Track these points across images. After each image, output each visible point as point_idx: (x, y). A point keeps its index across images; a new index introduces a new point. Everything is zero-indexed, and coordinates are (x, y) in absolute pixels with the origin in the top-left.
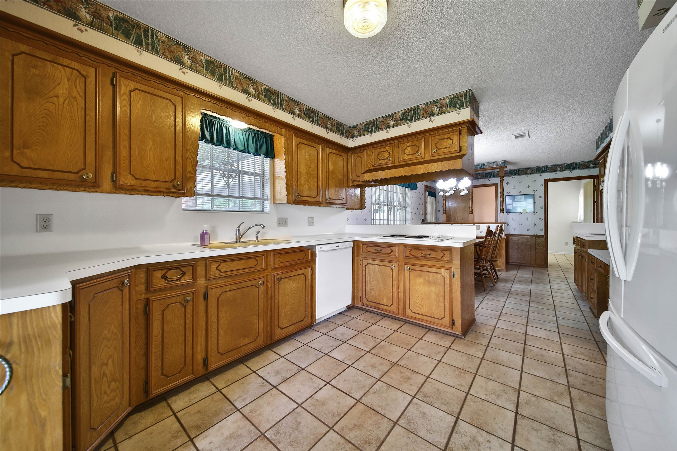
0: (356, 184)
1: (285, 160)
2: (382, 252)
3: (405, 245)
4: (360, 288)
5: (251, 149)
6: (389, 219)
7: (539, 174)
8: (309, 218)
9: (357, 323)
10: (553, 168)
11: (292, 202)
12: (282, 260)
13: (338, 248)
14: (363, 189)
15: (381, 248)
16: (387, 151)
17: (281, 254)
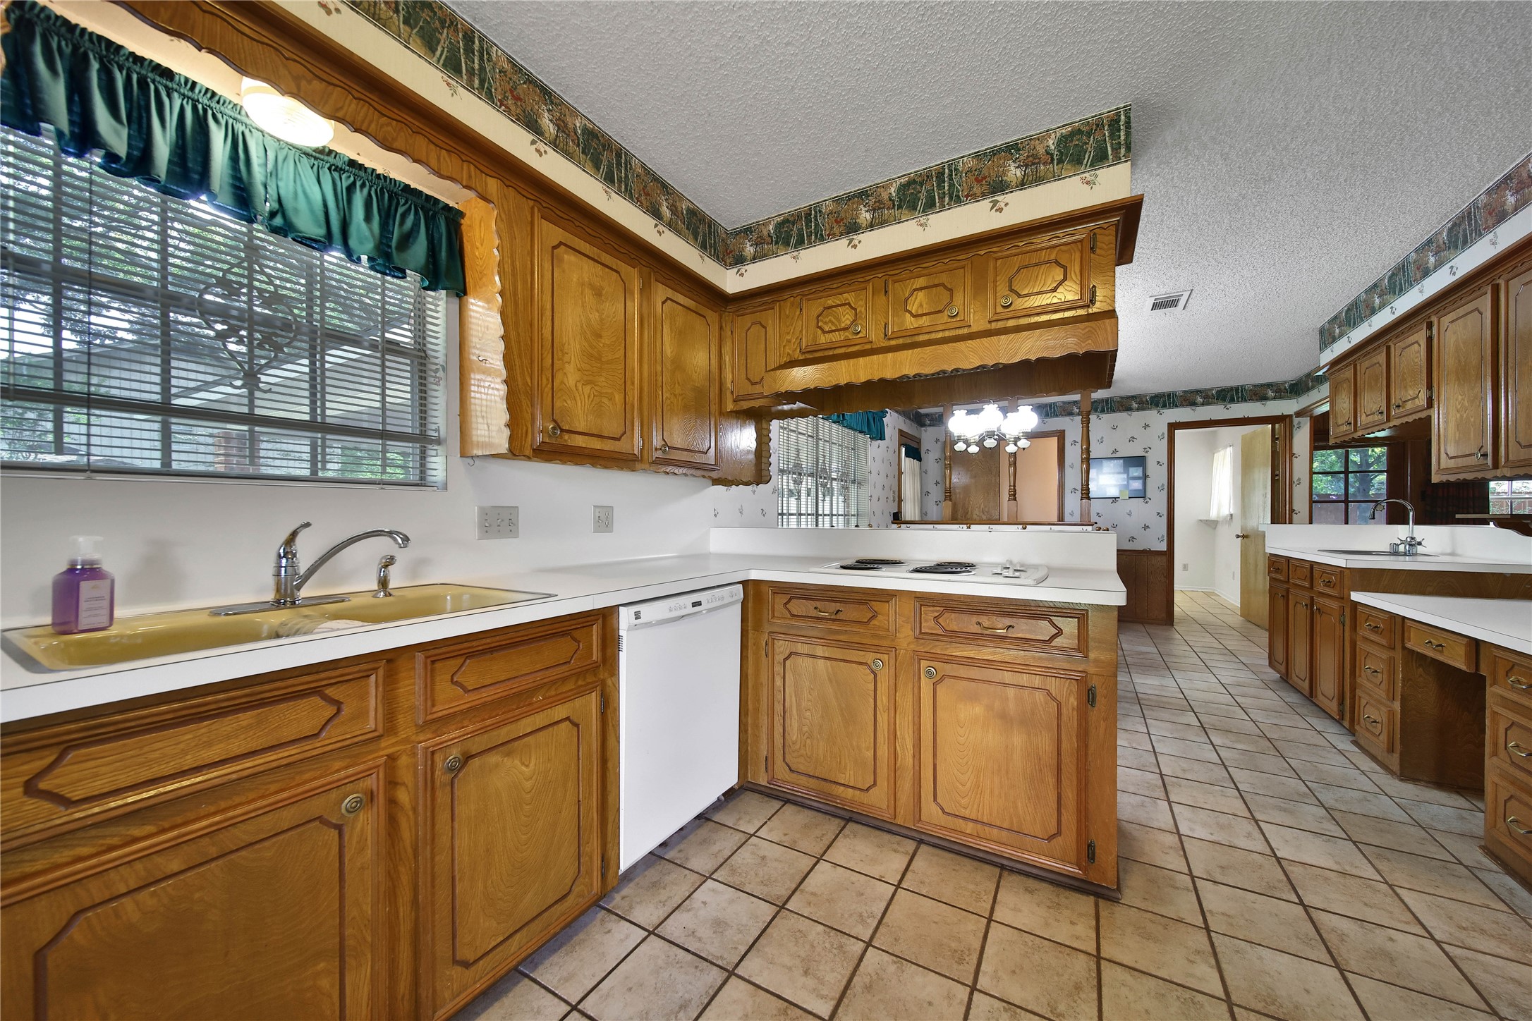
0: (745, 405)
1: (501, 293)
2: (840, 616)
3: (918, 595)
4: (765, 730)
5: (361, 243)
6: (820, 512)
7: (1156, 412)
8: (598, 510)
9: (763, 858)
10: (1188, 398)
11: (528, 452)
12: (470, 682)
13: (697, 609)
14: (764, 425)
15: (838, 606)
16: (849, 304)
17: (469, 656)
